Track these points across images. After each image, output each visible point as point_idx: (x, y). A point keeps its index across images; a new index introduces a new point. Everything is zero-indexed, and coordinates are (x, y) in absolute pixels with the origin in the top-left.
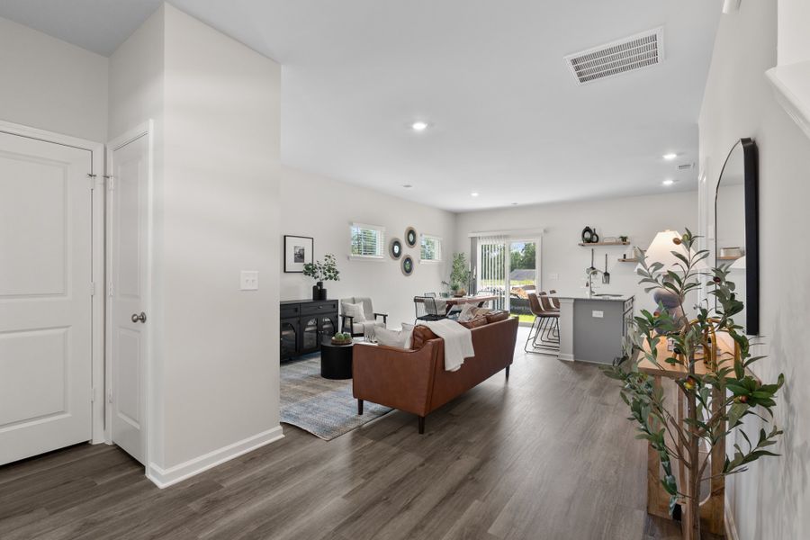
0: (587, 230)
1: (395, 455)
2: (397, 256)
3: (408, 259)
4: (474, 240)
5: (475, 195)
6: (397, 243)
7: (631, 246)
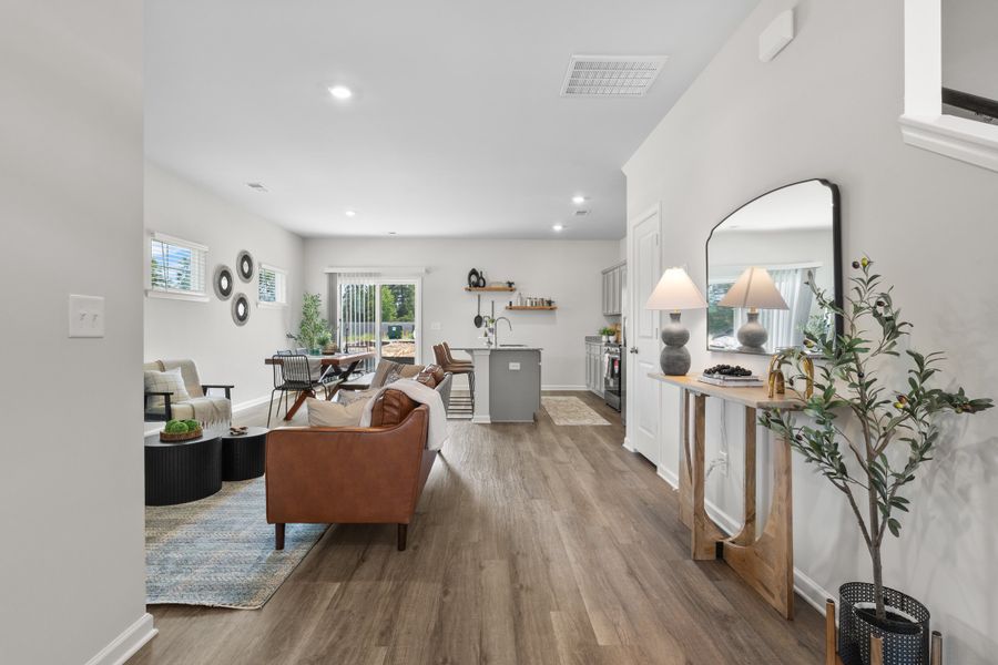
0: (474, 272)
1: (393, 594)
2: (226, 293)
3: (242, 300)
4: (332, 277)
5: (350, 214)
6: (225, 273)
7: (517, 292)
